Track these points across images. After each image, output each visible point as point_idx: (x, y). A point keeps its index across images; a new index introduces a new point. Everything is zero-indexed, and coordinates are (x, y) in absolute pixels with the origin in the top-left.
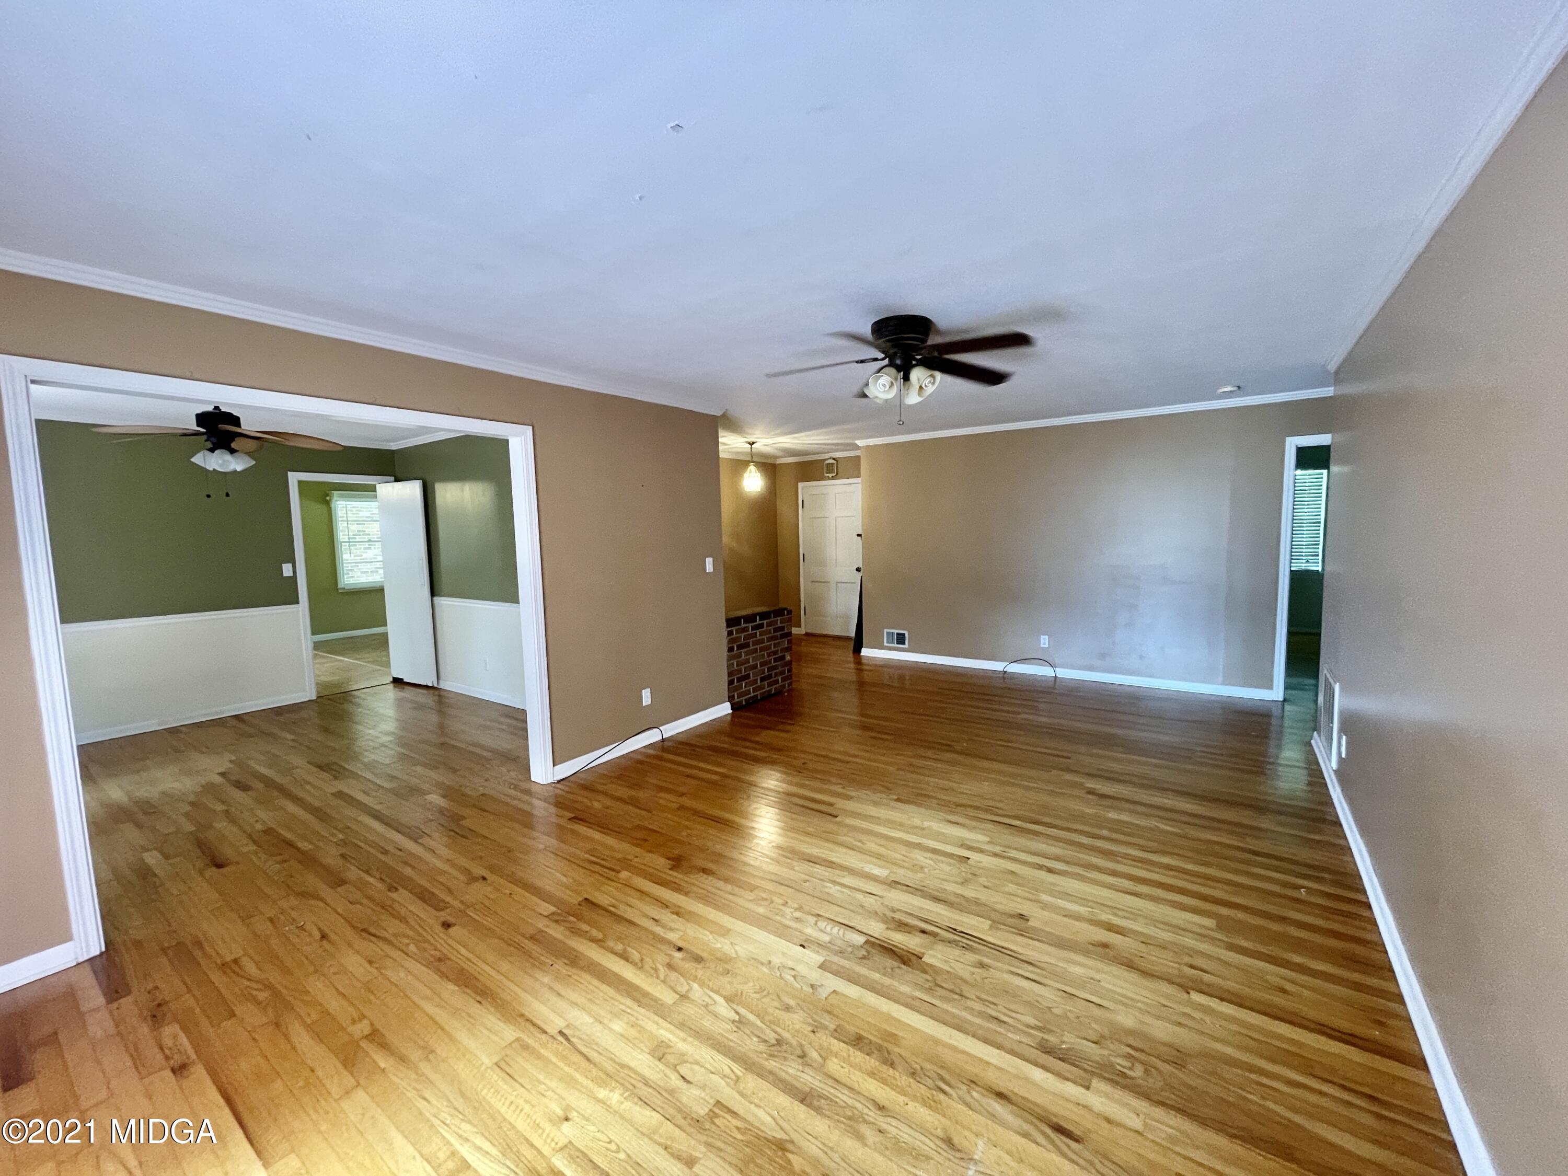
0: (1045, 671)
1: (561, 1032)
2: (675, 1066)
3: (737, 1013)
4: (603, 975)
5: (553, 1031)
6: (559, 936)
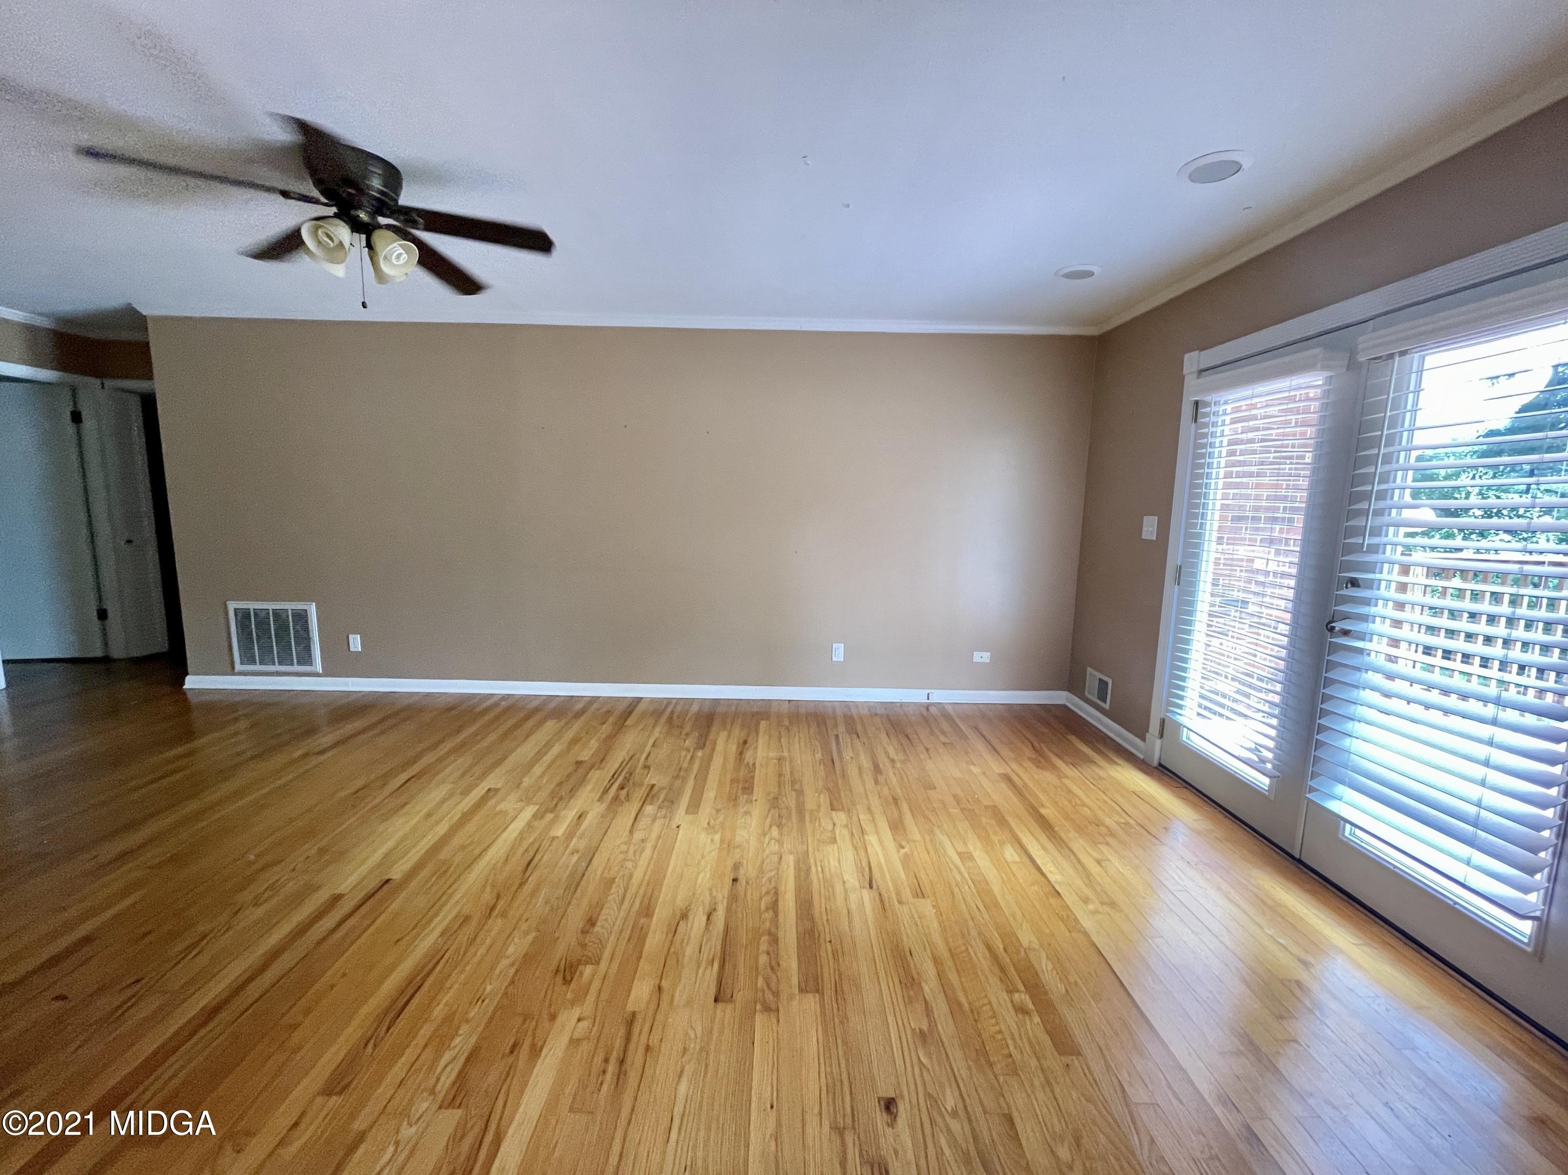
1: (871, 887)
2: (831, 831)
3: (770, 828)
5: (875, 891)
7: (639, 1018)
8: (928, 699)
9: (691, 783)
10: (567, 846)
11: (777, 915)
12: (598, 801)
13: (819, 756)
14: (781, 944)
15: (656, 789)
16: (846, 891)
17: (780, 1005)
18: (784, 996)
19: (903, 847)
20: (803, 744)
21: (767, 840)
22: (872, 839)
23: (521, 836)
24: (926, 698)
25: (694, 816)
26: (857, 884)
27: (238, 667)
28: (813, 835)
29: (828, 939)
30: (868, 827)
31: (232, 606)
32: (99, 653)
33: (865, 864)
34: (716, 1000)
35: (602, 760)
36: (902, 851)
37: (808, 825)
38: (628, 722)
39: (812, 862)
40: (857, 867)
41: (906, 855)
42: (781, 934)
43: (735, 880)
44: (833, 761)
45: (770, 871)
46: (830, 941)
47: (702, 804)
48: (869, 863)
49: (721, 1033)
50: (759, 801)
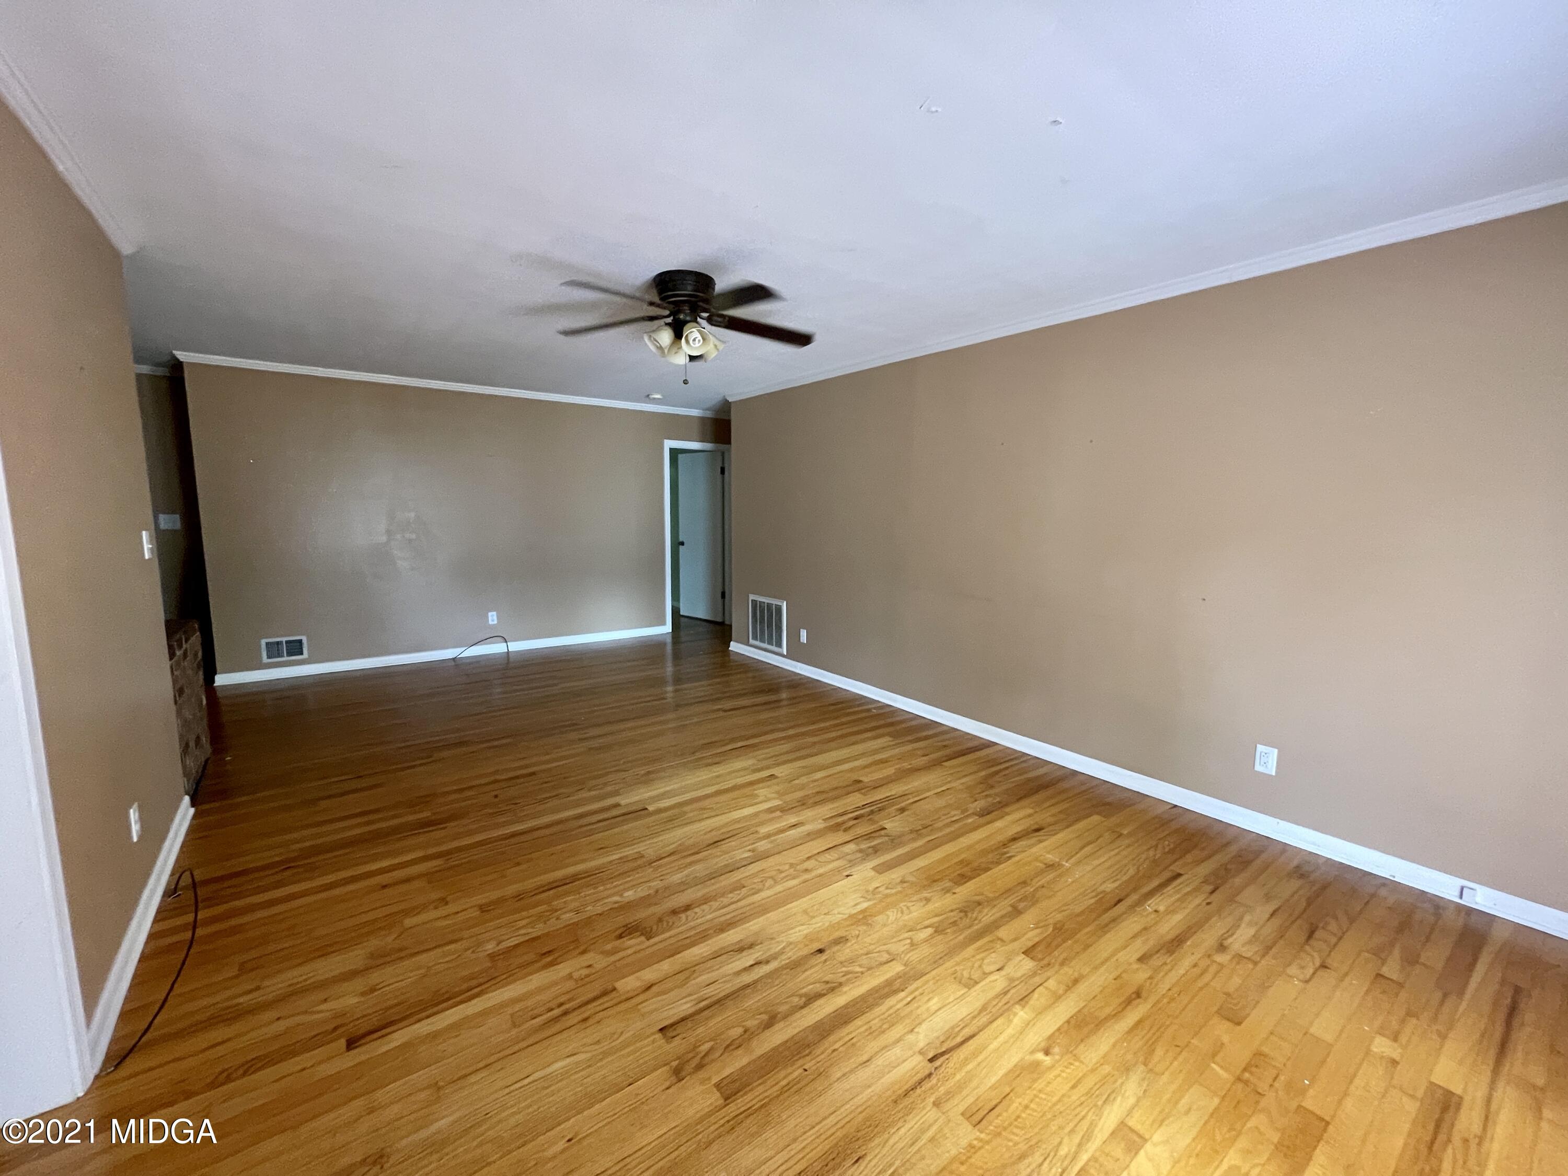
0: (497, 648)
1: (931, 1060)
2: (984, 973)
3: (926, 927)
4: (842, 1018)
5: (930, 1067)
6: (745, 1061)
7: (614, 994)
8: (1461, 897)
9: (920, 843)
10: (754, 843)
11: (802, 1008)
12: (823, 820)
13: (1109, 886)
14: (767, 1033)
15: (883, 832)
16: (898, 1041)
17: (688, 1078)
18: (702, 1074)
19: (1047, 1053)
20: (1107, 864)
21: (906, 935)
22: (1021, 1015)
23: (738, 821)
24: (1457, 893)
25: (877, 875)
26: (921, 1044)
27: (752, 641)
28: (958, 964)
29: (806, 1067)
30: (1039, 998)
31: (752, 597)
32: (719, 619)
33: (967, 1032)
34: (661, 1030)
35: (874, 788)
36: (1040, 1056)
37: (970, 950)
38: (945, 764)
39: (911, 988)
40: (953, 1028)
41: (1037, 1064)
42: (777, 1027)
43: (821, 951)
44: (1120, 901)
45: (860, 966)
46: (806, 1070)
47: (902, 866)
48: (972, 1037)
49: (629, 1055)
50: (955, 896)
